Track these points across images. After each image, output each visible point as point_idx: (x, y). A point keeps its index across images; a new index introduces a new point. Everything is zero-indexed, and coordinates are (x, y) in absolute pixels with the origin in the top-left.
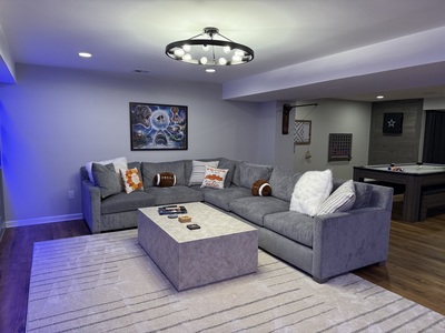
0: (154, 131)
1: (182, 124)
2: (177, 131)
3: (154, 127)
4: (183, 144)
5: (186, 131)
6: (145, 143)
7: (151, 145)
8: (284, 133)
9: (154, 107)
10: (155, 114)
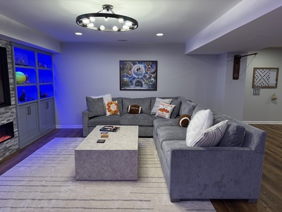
0: (134, 78)
1: (153, 73)
2: (150, 78)
3: (134, 76)
4: (154, 87)
5: (156, 78)
6: (128, 86)
7: (132, 87)
8: (234, 78)
9: (134, 63)
10: (135, 67)
